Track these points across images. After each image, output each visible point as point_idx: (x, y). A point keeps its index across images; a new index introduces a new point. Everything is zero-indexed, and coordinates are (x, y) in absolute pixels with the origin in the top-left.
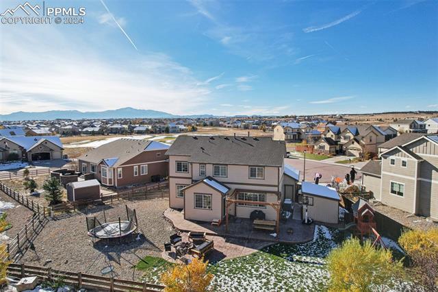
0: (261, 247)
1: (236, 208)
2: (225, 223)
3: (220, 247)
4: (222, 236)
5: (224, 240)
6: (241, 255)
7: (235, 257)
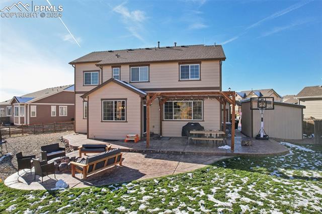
0: (212, 162)
1: (161, 123)
2: (145, 140)
3: (134, 163)
4: (139, 152)
5: (143, 156)
6: (176, 173)
7: (164, 175)
